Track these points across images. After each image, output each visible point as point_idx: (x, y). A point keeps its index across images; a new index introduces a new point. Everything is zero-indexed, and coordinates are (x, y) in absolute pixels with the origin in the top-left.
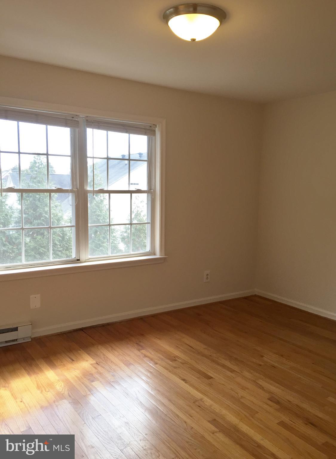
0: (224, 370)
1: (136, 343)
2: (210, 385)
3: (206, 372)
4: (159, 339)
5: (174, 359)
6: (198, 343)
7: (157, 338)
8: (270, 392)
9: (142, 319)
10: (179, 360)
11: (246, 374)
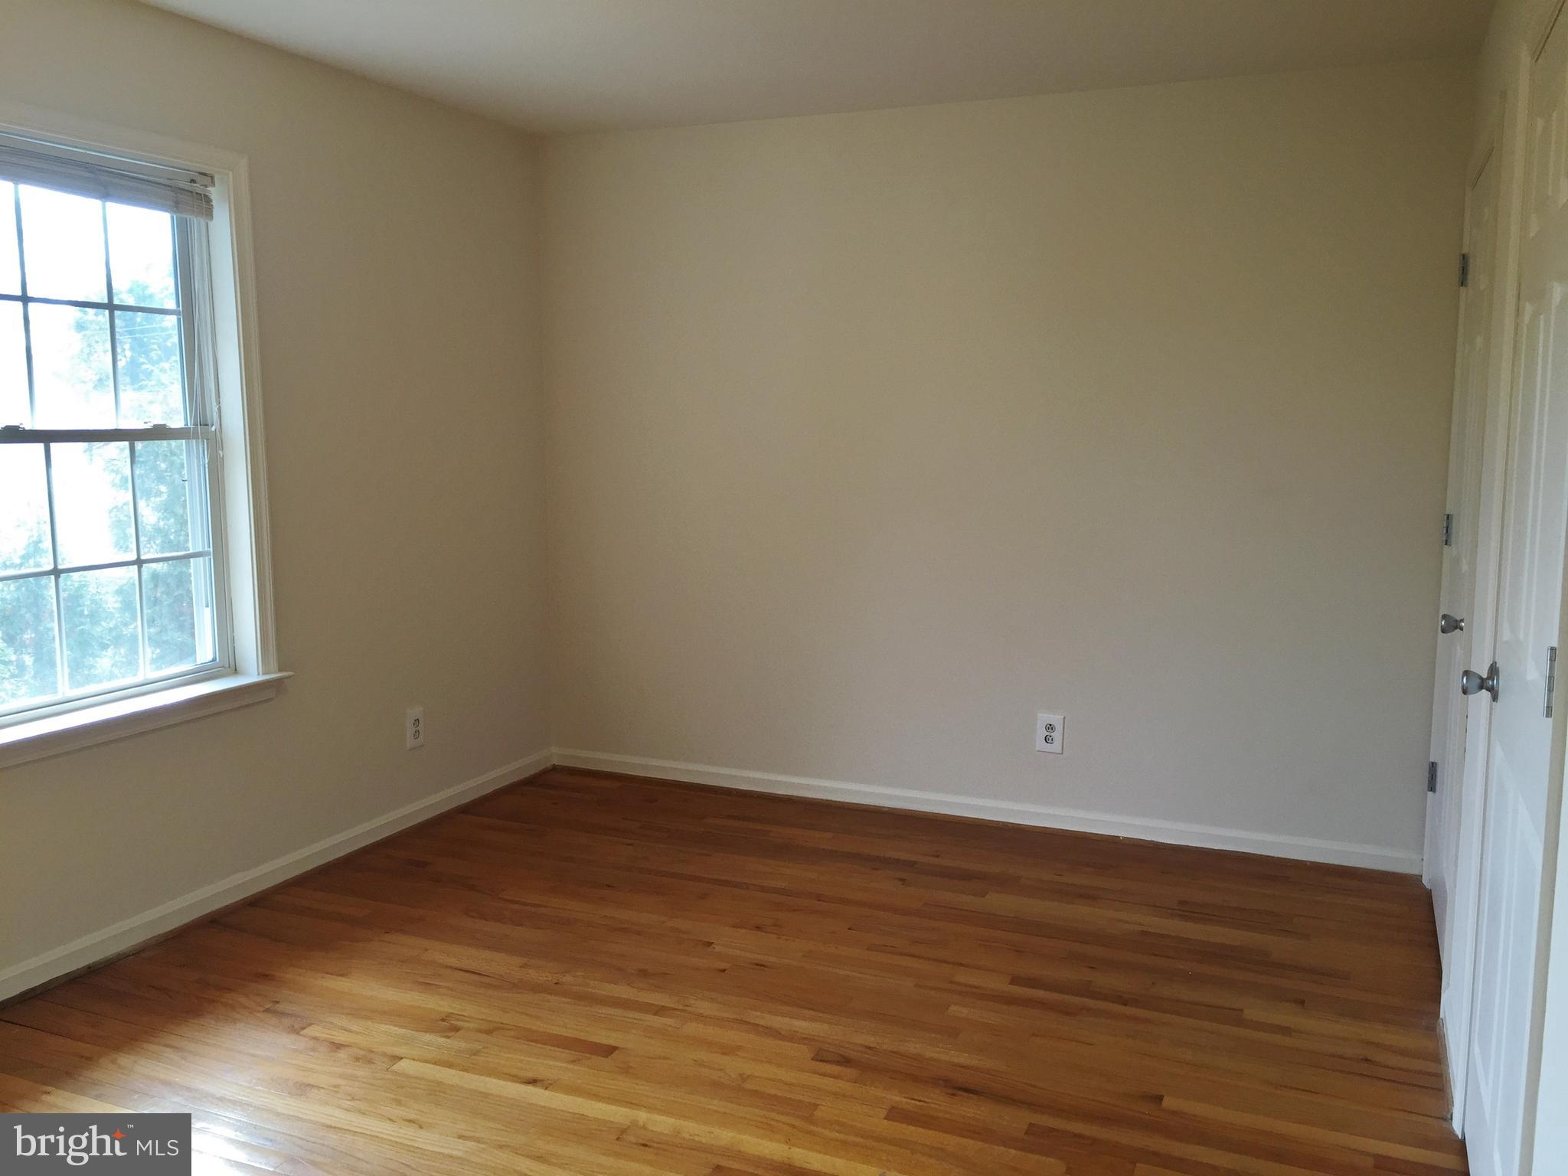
0: (631, 1014)
1: (262, 1009)
2: (626, 1071)
3: (582, 1036)
4: (342, 975)
5: (447, 1026)
6: (487, 954)
7: (327, 973)
8: (806, 1040)
9: (215, 922)
10: (466, 1025)
11: (705, 1007)
